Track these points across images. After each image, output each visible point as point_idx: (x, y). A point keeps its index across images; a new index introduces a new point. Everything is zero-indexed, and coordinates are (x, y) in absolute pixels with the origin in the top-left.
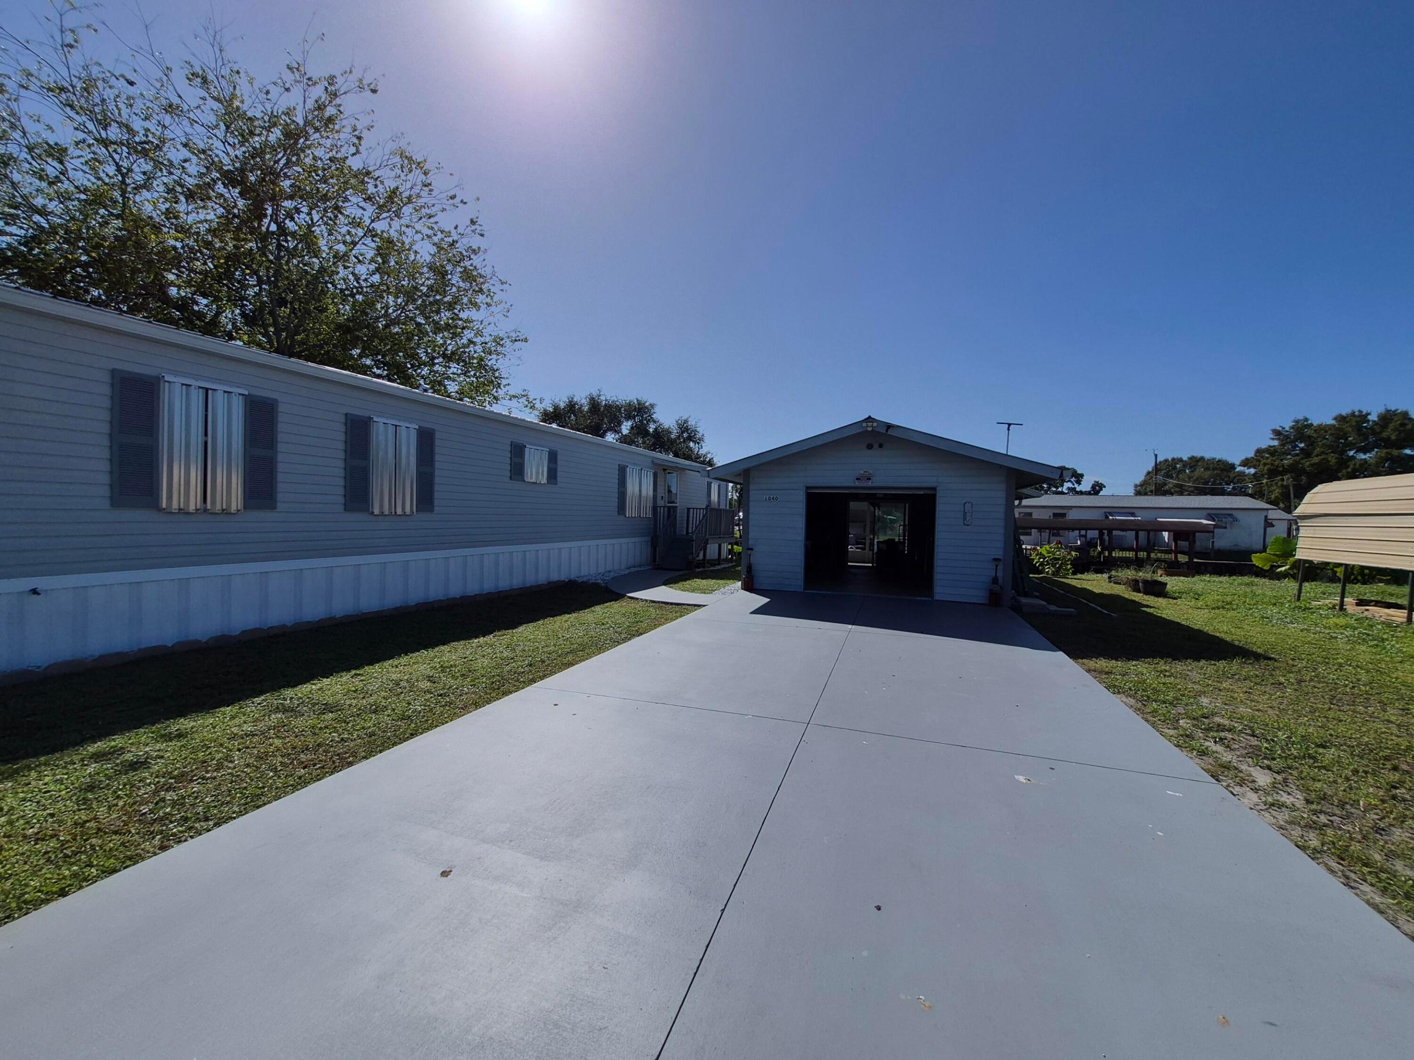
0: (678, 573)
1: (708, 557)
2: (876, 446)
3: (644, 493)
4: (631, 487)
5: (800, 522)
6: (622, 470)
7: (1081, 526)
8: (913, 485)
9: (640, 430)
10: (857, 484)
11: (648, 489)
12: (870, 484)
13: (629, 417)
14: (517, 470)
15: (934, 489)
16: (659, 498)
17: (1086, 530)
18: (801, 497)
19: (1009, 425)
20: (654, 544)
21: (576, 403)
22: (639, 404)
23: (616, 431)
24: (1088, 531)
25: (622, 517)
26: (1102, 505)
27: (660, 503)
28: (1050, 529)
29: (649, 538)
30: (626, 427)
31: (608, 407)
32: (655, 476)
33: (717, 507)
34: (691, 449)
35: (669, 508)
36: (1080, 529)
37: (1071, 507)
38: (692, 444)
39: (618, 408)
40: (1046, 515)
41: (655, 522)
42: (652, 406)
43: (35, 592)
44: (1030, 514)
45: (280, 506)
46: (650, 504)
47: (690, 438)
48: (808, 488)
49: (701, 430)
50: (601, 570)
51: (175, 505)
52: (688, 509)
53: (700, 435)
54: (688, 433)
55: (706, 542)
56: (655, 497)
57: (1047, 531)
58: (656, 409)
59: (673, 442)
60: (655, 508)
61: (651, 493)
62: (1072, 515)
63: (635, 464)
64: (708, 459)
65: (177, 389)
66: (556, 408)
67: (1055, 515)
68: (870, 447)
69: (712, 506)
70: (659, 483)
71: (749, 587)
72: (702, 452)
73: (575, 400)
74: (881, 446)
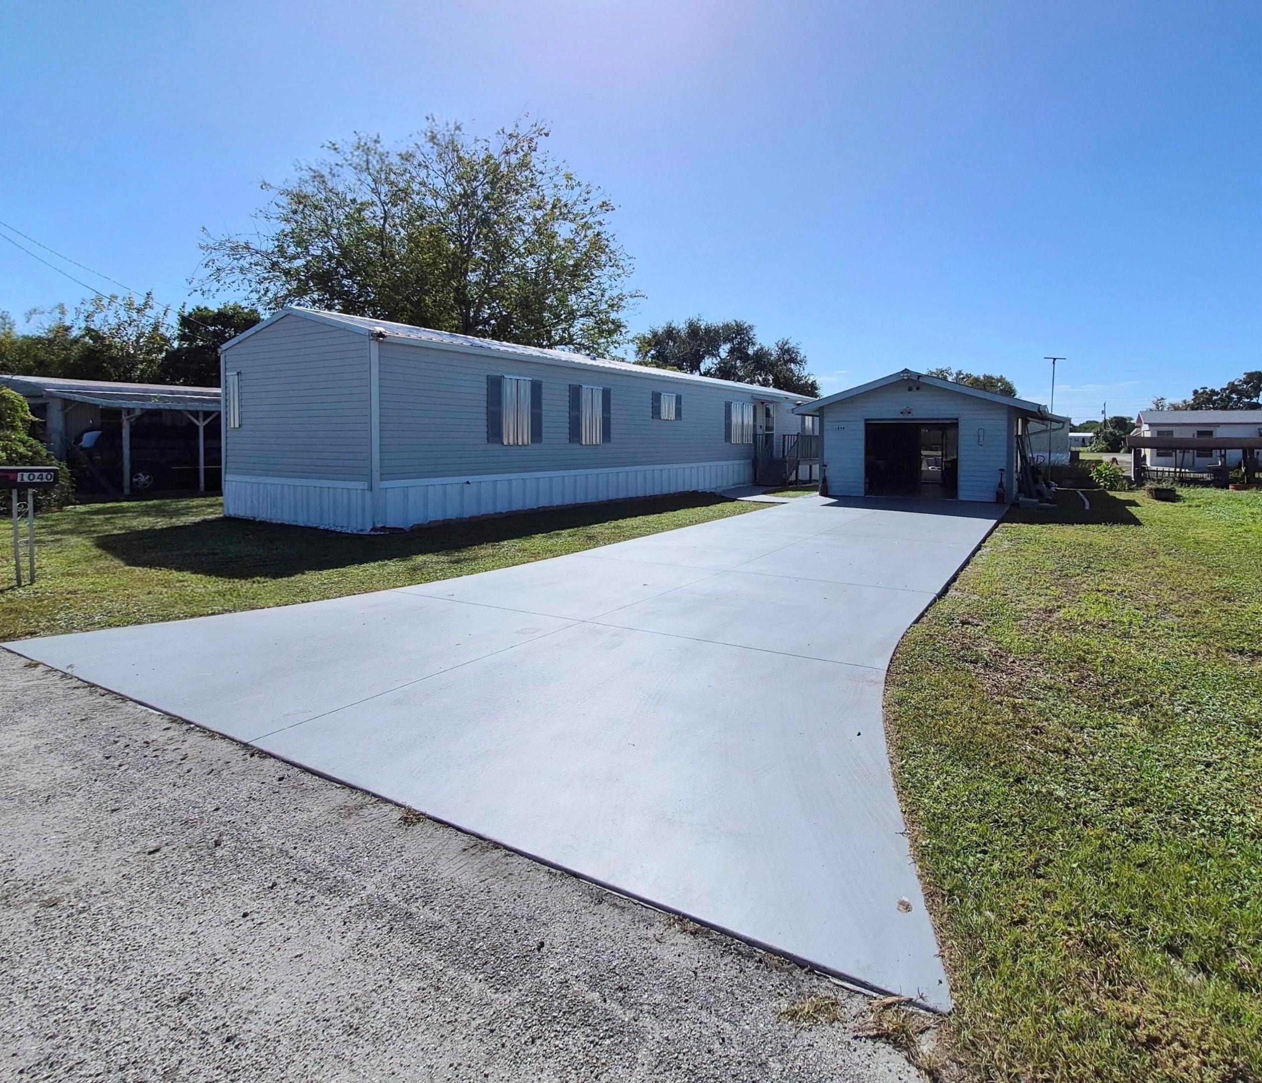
0: (773, 488)
1: (800, 478)
2: (914, 388)
3: (746, 422)
4: (736, 419)
5: (861, 445)
6: (728, 406)
7: (1226, 445)
8: (941, 417)
9: (738, 352)
10: (901, 416)
11: (749, 420)
12: (910, 416)
13: (727, 340)
14: (656, 411)
15: (957, 419)
16: (758, 427)
17: (1225, 449)
18: (862, 426)
19: (1055, 359)
20: (755, 463)
21: (674, 329)
22: (737, 325)
23: (713, 355)
24: (1228, 451)
25: (728, 444)
26: (1255, 421)
27: (759, 431)
28: (1197, 449)
29: (750, 461)
30: (724, 350)
31: (708, 330)
32: (755, 409)
33: (811, 434)
34: (791, 371)
35: (767, 435)
36: (1220, 449)
37: (1218, 425)
38: (792, 366)
39: (716, 332)
40: (1188, 434)
41: (755, 449)
42: (751, 327)
43: (468, 483)
44: (1172, 432)
45: (544, 441)
46: (751, 432)
47: (793, 360)
48: (866, 420)
49: (802, 353)
50: (714, 486)
51: (511, 442)
52: (784, 436)
53: (802, 356)
54: (789, 355)
55: (798, 464)
56: (755, 426)
57: (1191, 451)
58: (755, 331)
59: (773, 365)
60: (755, 436)
61: (751, 422)
62: (1219, 433)
63: (737, 400)
64: (810, 382)
65: (508, 382)
66: (655, 335)
67: (1200, 433)
68: (910, 389)
69: (807, 434)
70: (758, 415)
71: (824, 493)
72: (805, 373)
73: (673, 326)
74: (918, 389)
